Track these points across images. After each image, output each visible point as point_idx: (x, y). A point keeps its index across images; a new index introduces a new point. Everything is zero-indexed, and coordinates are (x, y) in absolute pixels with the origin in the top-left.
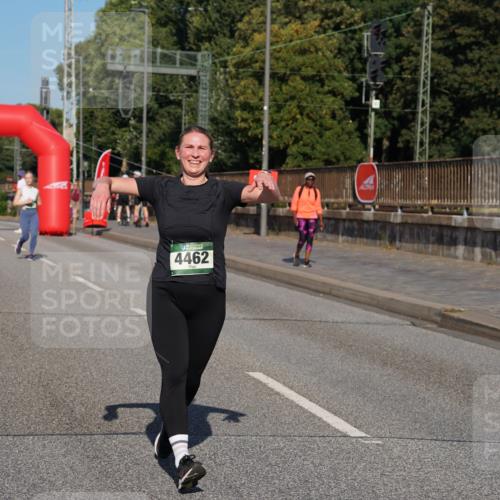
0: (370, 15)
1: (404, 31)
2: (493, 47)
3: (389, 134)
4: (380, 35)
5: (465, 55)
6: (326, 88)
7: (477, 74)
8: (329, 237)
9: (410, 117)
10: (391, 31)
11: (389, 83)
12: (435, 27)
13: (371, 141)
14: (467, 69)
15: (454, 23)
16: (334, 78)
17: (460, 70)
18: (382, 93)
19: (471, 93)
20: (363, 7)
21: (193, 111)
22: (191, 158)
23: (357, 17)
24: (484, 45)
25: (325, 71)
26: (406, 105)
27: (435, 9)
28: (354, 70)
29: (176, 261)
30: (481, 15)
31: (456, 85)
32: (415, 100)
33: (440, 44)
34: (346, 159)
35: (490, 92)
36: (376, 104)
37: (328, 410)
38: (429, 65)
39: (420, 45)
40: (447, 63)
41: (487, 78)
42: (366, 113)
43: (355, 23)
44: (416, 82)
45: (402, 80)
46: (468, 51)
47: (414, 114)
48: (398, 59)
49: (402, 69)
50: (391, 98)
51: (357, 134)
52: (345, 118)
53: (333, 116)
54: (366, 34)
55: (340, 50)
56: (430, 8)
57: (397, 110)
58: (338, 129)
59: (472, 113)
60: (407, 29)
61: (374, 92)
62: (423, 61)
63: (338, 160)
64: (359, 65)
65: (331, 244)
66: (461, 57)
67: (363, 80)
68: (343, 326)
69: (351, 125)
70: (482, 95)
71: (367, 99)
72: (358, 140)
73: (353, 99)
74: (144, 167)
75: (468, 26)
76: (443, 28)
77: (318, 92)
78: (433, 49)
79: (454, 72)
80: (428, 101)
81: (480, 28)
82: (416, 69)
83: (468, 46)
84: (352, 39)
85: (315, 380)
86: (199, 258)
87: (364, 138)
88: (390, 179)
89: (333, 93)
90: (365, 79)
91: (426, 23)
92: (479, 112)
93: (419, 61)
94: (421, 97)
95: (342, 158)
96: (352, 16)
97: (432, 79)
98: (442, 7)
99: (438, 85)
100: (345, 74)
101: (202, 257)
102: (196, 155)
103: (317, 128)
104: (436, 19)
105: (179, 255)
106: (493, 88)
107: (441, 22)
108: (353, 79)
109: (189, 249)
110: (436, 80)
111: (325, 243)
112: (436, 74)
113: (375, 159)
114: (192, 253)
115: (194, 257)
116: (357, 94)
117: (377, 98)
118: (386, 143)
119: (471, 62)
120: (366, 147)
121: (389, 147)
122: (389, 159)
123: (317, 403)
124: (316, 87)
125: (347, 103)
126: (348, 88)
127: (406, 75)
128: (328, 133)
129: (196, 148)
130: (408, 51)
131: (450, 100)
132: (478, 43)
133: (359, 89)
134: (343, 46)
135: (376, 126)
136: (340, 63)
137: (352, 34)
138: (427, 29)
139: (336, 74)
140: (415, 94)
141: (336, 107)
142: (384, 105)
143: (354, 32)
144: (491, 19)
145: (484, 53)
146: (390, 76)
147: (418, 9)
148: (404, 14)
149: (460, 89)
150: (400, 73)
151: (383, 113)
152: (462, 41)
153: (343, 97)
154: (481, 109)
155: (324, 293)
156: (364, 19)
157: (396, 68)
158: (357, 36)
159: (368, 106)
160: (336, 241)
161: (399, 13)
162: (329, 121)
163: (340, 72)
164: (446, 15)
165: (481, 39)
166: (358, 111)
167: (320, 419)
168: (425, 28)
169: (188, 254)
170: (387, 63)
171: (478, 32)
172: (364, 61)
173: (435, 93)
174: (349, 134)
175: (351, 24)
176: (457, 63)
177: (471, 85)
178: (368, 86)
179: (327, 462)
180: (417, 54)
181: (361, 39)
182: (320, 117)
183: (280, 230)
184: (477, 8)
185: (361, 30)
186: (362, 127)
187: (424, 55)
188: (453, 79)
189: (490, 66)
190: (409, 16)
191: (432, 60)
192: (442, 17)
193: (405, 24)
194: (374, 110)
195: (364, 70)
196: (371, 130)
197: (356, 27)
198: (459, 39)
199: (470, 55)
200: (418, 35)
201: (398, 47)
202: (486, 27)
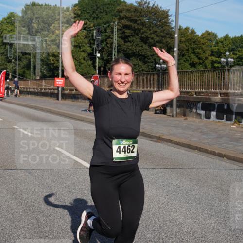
0: (96, 25)
1: (108, 31)
2: (137, 37)
3: (103, 65)
4: (99, 31)
5: (128, 39)
6: (81, 50)
7: (132, 45)
8: (83, 101)
9: (110, 60)
10: (103, 30)
11: (103, 48)
12: (118, 29)
13: (97, 68)
14: (129, 44)
15: (124, 28)
16: (84, 46)
17: (126, 44)
18: (100, 52)
19: (130, 52)
20: (93, 22)
21: (35, 57)
22: (119, 82)
23: (92, 25)
24: (134, 36)
25: (81, 43)
26: (108, 56)
27: (118, 23)
28: (91, 44)
29: (117, 151)
30: (133, 26)
31: (125, 49)
32: (112, 54)
33: (120, 35)
34: (89, 74)
35: (136, 52)
36: (98, 55)
37: (82, 160)
38: (116, 42)
39: (113, 35)
40: (122, 42)
41: (135, 47)
42: (95, 59)
43: (91, 27)
44: (112, 48)
45: (108, 47)
46: (129, 38)
47: (111, 59)
48: (106, 40)
49: (107, 43)
50: (103, 53)
51: (92, 65)
52: (88, 60)
53: (84, 59)
54: (95, 31)
55: (86, 36)
56: (116, 23)
57: (106, 58)
58: (86, 63)
59: (131, 59)
60: (108, 30)
61: (98, 51)
62: (114, 41)
63: (86, 74)
64: (92, 42)
65: (84, 104)
66: (127, 40)
67: (94, 47)
68: (87, 131)
69: (90, 62)
70: (134, 53)
71: (96, 53)
72: (92, 67)
73: (91, 53)
74: (17, 76)
75: (129, 29)
76: (120, 30)
77: (79, 51)
78: (117, 37)
79: (125, 45)
80: (116, 54)
81: (133, 30)
82: (112, 43)
83: (129, 36)
84: (90, 33)
85: (78, 150)
86: (130, 149)
87: (95, 67)
88: (103, 81)
89: (84, 51)
90: (95, 46)
91: (115, 28)
92: (133, 58)
93: (113, 41)
94: (114, 53)
95: (87, 74)
96: (90, 25)
97: (117, 47)
98: (120, 23)
99: (120, 49)
100: (88, 45)
101: (131, 149)
102: (123, 80)
103: (79, 63)
104: (118, 27)
105: (119, 147)
106: (137, 50)
107: (120, 28)
108: (91, 47)
109: (125, 143)
110: (119, 48)
111: (81, 103)
112: (119, 46)
113: (98, 74)
114: (127, 146)
115: (128, 149)
116: (92, 52)
117: (99, 53)
118: (102, 69)
119: (130, 42)
120: (95, 70)
121: (103, 70)
122: (103, 74)
123: (78, 157)
124: (78, 49)
125: (89, 55)
126: (89, 50)
127: (109, 45)
128: (82, 65)
129: (123, 75)
130: (109, 37)
131: (124, 54)
132: (132, 35)
133: (93, 50)
134: (87, 35)
135: (99, 62)
136: (86, 41)
137: (90, 31)
138: (115, 30)
139: (85, 45)
140: (112, 52)
141: (85, 56)
142: (101, 55)
143: (91, 30)
144: (136, 27)
145: (134, 39)
146: (103, 46)
147: (112, 23)
148: (107, 25)
149: (126, 51)
150: (106, 45)
151: (101, 58)
152: (127, 34)
153: (87, 53)
154: (134, 57)
155: (81, 120)
156: (94, 26)
157: (105, 43)
158: (92, 32)
159: (96, 56)
160: (86, 102)
161: (106, 24)
162: (82, 61)
163: (86, 44)
164: (122, 26)
165: (133, 34)
166: (92, 58)
167: (79, 163)
168: (115, 29)
169: (125, 147)
170: (102, 41)
171: (132, 32)
172: (94, 40)
173: (118, 52)
174: (90, 65)
175: (90, 28)
176: (125, 42)
177: (130, 49)
178: (96, 49)
179: (81, 177)
180: (112, 38)
181: (93, 33)
182: (80, 59)
183: (66, 98)
184: (132, 23)
185: (93, 30)
186: (94, 63)
187: (114, 39)
188: (124, 47)
189: (136, 43)
190: (109, 25)
191: (117, 41)
192: (120, 26)
193: (108, 28)
194: (98, 57)
195: (94, 44)
196: (97, 64)
197: (91, 29)
198: (126, 34)
199: (130, 39)
200: (112, 32)
201: (106, 36)
202: (135, 30)
